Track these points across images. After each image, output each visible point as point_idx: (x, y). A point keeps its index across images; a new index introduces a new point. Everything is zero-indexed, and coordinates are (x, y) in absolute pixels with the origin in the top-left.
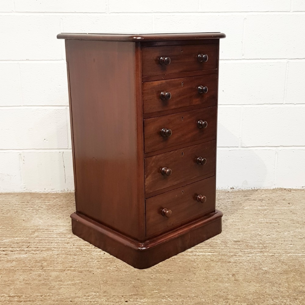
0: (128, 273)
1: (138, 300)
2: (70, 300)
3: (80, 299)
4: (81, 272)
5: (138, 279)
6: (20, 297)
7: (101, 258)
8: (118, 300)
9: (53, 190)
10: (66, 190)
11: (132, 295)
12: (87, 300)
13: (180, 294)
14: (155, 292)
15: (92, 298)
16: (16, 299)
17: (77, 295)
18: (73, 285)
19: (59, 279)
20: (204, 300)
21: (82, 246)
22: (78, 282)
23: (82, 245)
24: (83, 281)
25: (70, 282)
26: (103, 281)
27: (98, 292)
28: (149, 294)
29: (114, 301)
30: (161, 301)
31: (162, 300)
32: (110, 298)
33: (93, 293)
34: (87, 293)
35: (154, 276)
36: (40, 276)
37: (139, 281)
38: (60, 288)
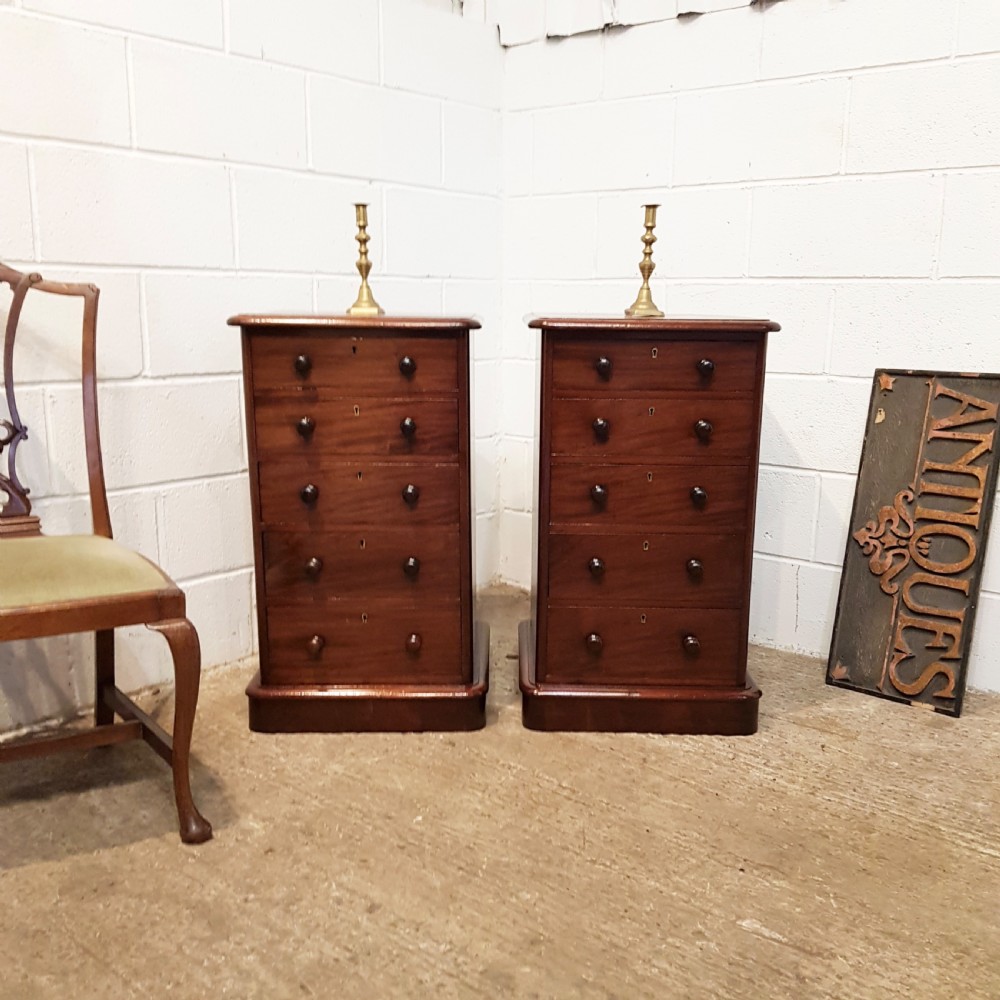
0: (790, 828)
1: (769, 878)
2: (648, 828)
3: (664, 834)
4: (703, 793)
5: (801, 845)
6: (574, 792)
7: (761, 785)
8: (729, 862)
9: (771, 642)
10: (796, 648)
11: (764, 866)
12: (675, 840)
13: (865, 901)
14: (816, 878)
15: (685, 841)
16: (566, 793)
17: (665, 826)
18: (673, 807)
19: (656, 790)
20: (907, 933)
21: (741, 752)
22: (684, 806)
23: (746, 751)
24: (694, 809)
25: (670, 802)
26: (730, 823)
27: (704, 835)
28: (800, 877)
29: (724, 861)
30: (814, 898)
31: (817, 897)
32: (719, 853)
33: (695, 834)
34: (685, 829)
35: (840, 852)
36: (630, 772)
37: (800, 849)
38: (645, 804)
